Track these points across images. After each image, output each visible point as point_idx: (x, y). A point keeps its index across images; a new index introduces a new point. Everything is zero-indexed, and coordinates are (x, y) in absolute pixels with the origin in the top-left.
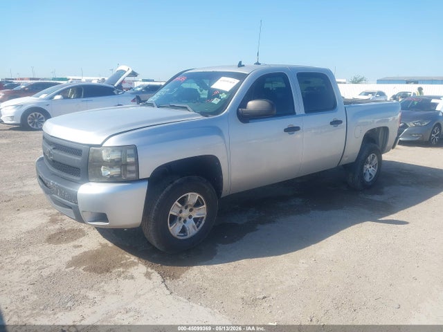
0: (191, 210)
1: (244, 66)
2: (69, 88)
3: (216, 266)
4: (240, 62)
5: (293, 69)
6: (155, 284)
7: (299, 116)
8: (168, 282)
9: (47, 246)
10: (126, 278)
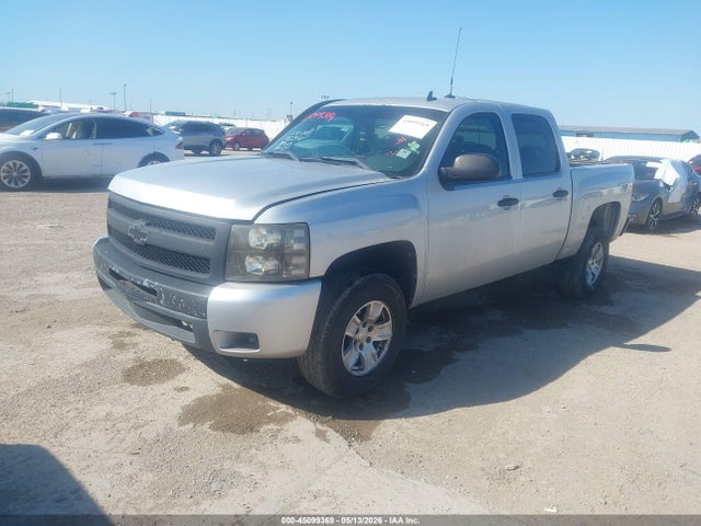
0: (370, 329)
1: (435, 99)
2: (68, 123)
3: (421, 419)
4: (431, 93)
5: (507, 108)
6: (338, 449)
7: (517, 181)
8: (355, 444)
9: (129, 388)
10: (286, 440)
